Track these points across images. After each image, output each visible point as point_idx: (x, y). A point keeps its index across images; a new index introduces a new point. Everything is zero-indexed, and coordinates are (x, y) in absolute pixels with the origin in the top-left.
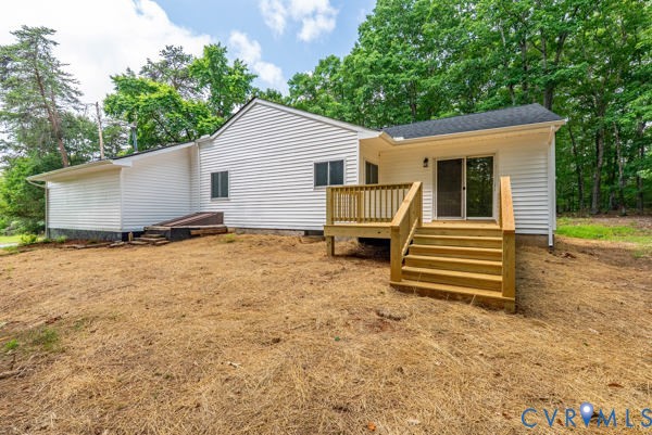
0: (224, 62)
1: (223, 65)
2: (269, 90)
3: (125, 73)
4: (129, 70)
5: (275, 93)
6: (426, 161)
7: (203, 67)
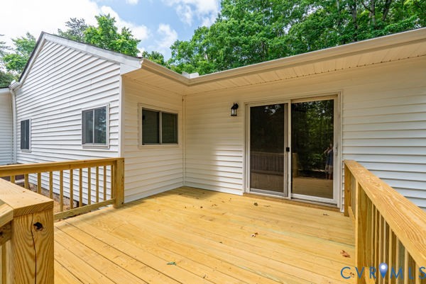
0: (114, 30)
1: (115, 32)
2: (153, 52)
3: (26, 37)
4: (28, 34)
5: (158, 55)
6: (235, 107)
7: (96, 33)
